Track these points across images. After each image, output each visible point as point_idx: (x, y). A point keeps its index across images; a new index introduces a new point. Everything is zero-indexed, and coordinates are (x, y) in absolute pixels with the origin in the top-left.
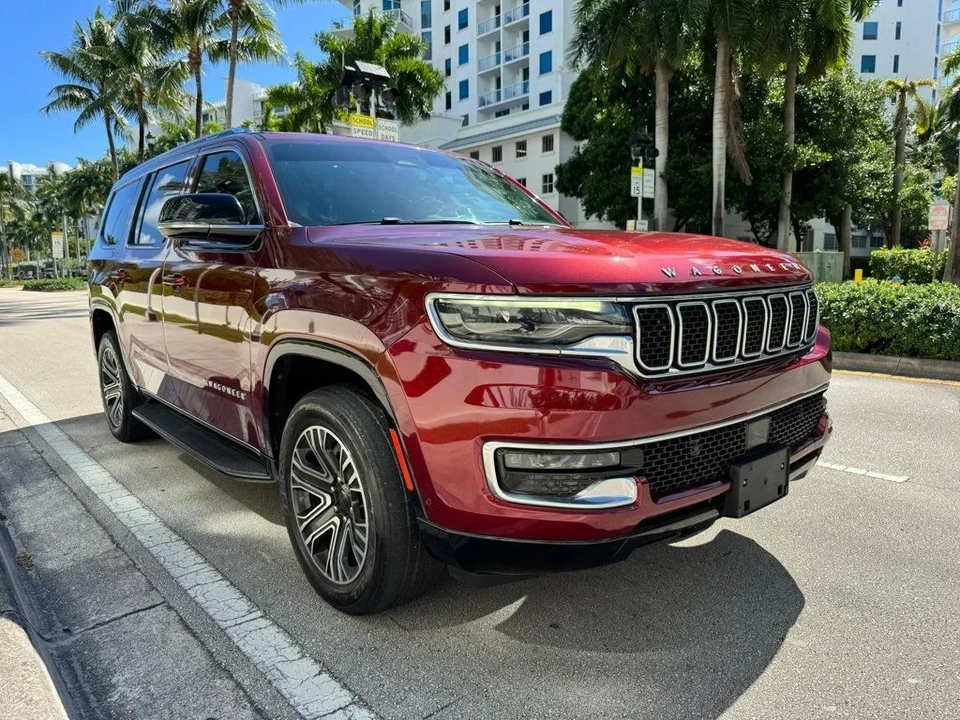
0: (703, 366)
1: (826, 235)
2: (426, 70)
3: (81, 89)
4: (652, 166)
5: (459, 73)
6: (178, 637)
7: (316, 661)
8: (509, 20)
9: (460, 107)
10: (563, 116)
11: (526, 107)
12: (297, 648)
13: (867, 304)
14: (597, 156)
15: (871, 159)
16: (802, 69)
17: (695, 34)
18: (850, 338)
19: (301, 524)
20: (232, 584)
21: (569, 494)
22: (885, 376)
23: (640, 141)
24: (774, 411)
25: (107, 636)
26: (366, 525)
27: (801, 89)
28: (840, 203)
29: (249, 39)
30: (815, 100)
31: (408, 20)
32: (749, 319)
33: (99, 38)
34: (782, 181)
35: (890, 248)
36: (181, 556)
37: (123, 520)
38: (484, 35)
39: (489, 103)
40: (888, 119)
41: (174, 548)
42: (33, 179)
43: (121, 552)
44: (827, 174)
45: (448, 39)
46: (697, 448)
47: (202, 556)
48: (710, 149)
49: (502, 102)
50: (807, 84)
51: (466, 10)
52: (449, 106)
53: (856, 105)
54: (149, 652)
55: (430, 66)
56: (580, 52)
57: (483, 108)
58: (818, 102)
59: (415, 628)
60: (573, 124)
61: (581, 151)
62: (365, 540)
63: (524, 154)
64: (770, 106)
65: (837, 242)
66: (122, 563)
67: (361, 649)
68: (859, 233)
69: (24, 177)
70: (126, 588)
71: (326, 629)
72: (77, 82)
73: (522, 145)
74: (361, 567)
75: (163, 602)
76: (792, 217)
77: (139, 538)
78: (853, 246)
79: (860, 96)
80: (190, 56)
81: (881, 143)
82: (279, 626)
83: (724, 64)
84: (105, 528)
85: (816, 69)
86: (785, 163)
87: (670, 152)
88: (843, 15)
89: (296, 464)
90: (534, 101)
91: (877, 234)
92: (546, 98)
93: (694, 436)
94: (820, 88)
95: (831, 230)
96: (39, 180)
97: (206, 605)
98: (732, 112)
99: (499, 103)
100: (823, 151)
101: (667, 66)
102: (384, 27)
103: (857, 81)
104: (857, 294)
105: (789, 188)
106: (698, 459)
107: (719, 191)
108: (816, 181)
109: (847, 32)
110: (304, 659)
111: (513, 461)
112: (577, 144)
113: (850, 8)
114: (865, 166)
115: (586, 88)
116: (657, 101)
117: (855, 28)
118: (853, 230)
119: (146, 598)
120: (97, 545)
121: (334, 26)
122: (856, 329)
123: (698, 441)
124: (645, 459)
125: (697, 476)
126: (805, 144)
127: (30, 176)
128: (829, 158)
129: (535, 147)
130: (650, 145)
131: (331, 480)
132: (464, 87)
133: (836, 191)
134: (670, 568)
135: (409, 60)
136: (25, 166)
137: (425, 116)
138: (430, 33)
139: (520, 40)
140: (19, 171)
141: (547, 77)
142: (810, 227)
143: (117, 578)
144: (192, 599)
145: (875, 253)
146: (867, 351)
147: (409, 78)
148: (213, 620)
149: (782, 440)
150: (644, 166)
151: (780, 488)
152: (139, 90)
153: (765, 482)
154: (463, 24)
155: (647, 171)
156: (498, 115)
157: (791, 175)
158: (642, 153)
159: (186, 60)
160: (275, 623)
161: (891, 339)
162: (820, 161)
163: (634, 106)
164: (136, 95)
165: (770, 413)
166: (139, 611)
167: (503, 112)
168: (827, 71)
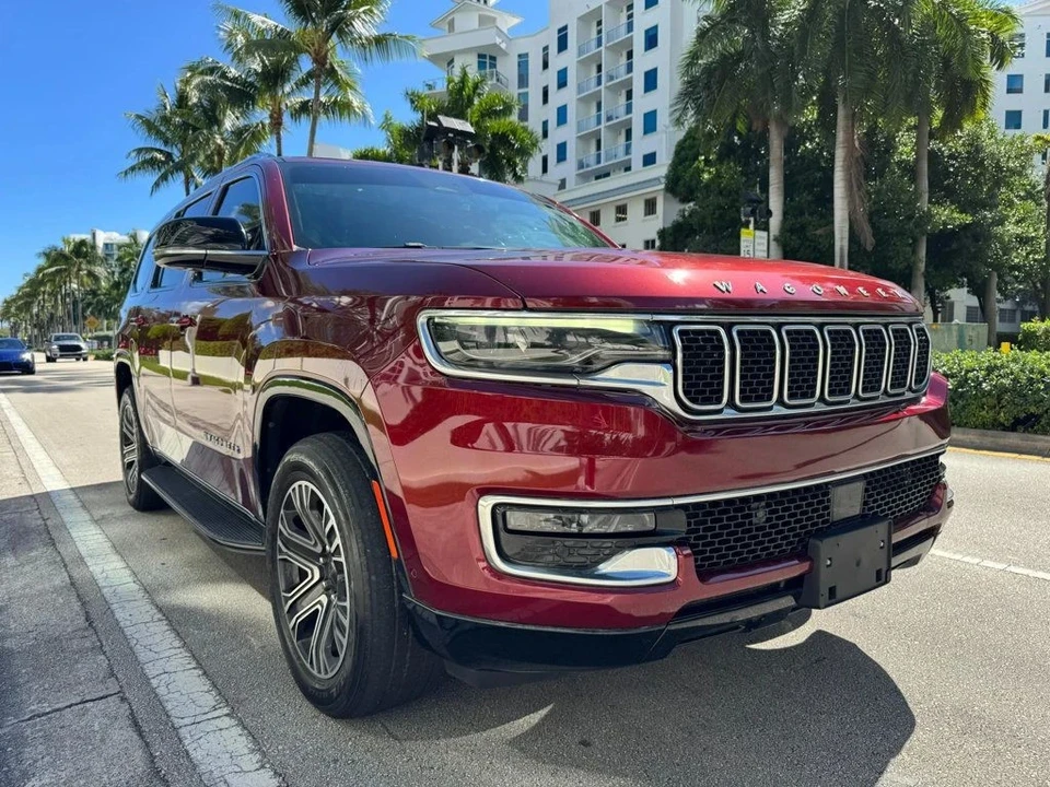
0: (770, 408)
1: (968, 307)
2: (520, 131)
3: (161, 151)
4: (766, 228)
5: (557, 135)
6: (123, 735)
7: (275, 773)
8: (611, 78)
9: (556, 171)
10: (667, 177)
11: (628, 169)
12: (258, 756)
13: (1012, 373)
14: (704, 218)
15: (1018, 222)
16: (936, 123)
17: (812, 88)
18: (991, 413)
19: (286, 602)
20: (205, 673)
21: (586, 567)
22: (1036, 458)
23: (751, 201)
24: (870, 473)
25: (41, 730)
26: (347, 604)
27: (934, 145)
28: (984, 269)
29: (331, 96)
30: (952, 156)
31: (504, 80)
32: (833, 353)
33: (182, 99)
34: (914, 247)
35: (1043, 321)
36: (158, 638)
37: (107, 596)
38: (583, 95)
39: (588, 166)
40: (1037, 178)
41: (151, 629)
42: (115, 246)
43: (92, 631)
44: (967, 237)
45: (545, 100)
46: (761, 514)
47: (182, 639)
48: (832, 210)
49: (602, 164)
50: (942, 140)
51: (566, 69)
52: (545, 170)
53: (999, 161)
54: (80, 753)
55: (525, 129)
56: (685, 109)
57: (581, 171)
58: (956, 159)
59: (409, 739)
60: (679, 184)
61: (686, 213)
62: (346, 623)
63: (624, 219)
64: (899, 163)
65: (981, 313)
66: (88, 644)
67: (336, 761)
68: (1007, 305)
69: (106, 245)
70: (81, 673)
71: (300, 734)
72: (159, 145)
73: (622, 210)
74: (342, 656)
75: (119, 692)
76: (926, 285)
77: (117, 616)
78: (1000, 321)
79: (1003, 151)
80: (271, 117)
81: (1031, 204)
82: (245, 728)
83: (846, 117)
84: (84, 604)
85: (952, 122)
86: (917, 225)
87: (785, 214)
88: (981, 63)
89: (283, 530)
90: (637, 162)
91: (1028, 308)
92: (649, 159)
93: (758, 498)
94: (956, 144)
95: (974, 301)
96: (120, 247)
97: (166, 698)
98: (854, 170)
99: (600, 166)
100: (961, 212)
101: (781, 121)
102: (476, 86)
103: (1000, 137)
104: (999, 362)
105: (923, 253)
106: (763, 528)
107: (842, 257)
108: (954, 246)
109: (987, 82)
110: (262, 771)
111: (516, 520)
112: (682, 207)
113: (989, 56)
114: (1011, 229)
115: (692, 147)
116: (771, 158)
117: (997, 78)
118: (999, 301)
119: (101, 686)
120: (68, 622)
121: (426, 88)
122: (999, 403)
123: (763, 504)
124: (689, 524)
125: (762, 550)
126: (941, 204)
127: (112, 244)
128: (969, 219)
129: (636, 211)
130: (762, 206)
131: (319, 549)
132: (562, 150)
133: (978, 256)
134: (744, 676)
135: (502, 121)
136: (108, 234)
137: (518, 179)
138: (527, 93)
139: (623, 100)
140: (102, 239)
141: (652, 137)
142: (948, 298)
143: (77, 662)
144: (153, 690)
145: (1025, 326)
146: (1013, 428)
147: (502, 139)
148: (168, 716)
149: (882, 511)
150: (755, 229)
151: (879, 573)
152: (220, 153)
153: (858, 564)
154: (562, 83)
155: (758, 233)
156: (597, 178)
157: (925, 238)
158: (753, 213)
159: (267, 121)
160: (241, 724)
161: (1041, 416)
162: (958, 223)
163: (746, 164)
164: (216, 158)
165: (864, 475)
166: (87, 701)
167: (603, 175)
168: (965, 125)
